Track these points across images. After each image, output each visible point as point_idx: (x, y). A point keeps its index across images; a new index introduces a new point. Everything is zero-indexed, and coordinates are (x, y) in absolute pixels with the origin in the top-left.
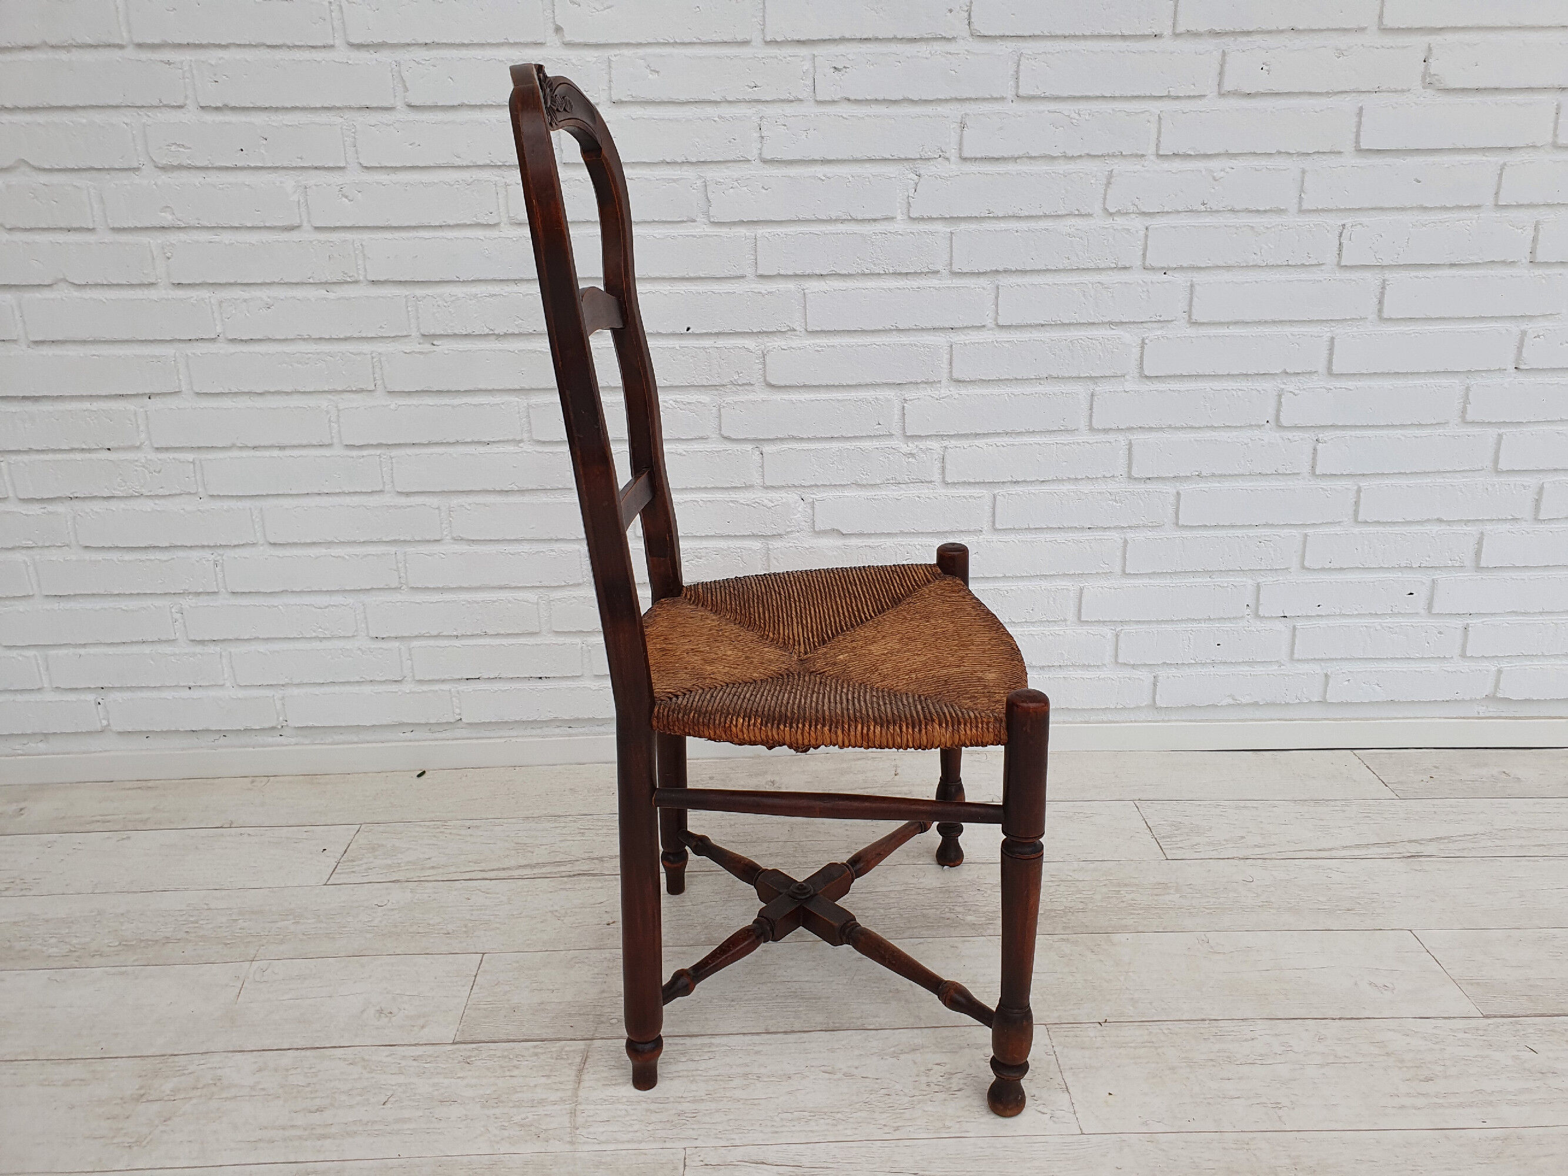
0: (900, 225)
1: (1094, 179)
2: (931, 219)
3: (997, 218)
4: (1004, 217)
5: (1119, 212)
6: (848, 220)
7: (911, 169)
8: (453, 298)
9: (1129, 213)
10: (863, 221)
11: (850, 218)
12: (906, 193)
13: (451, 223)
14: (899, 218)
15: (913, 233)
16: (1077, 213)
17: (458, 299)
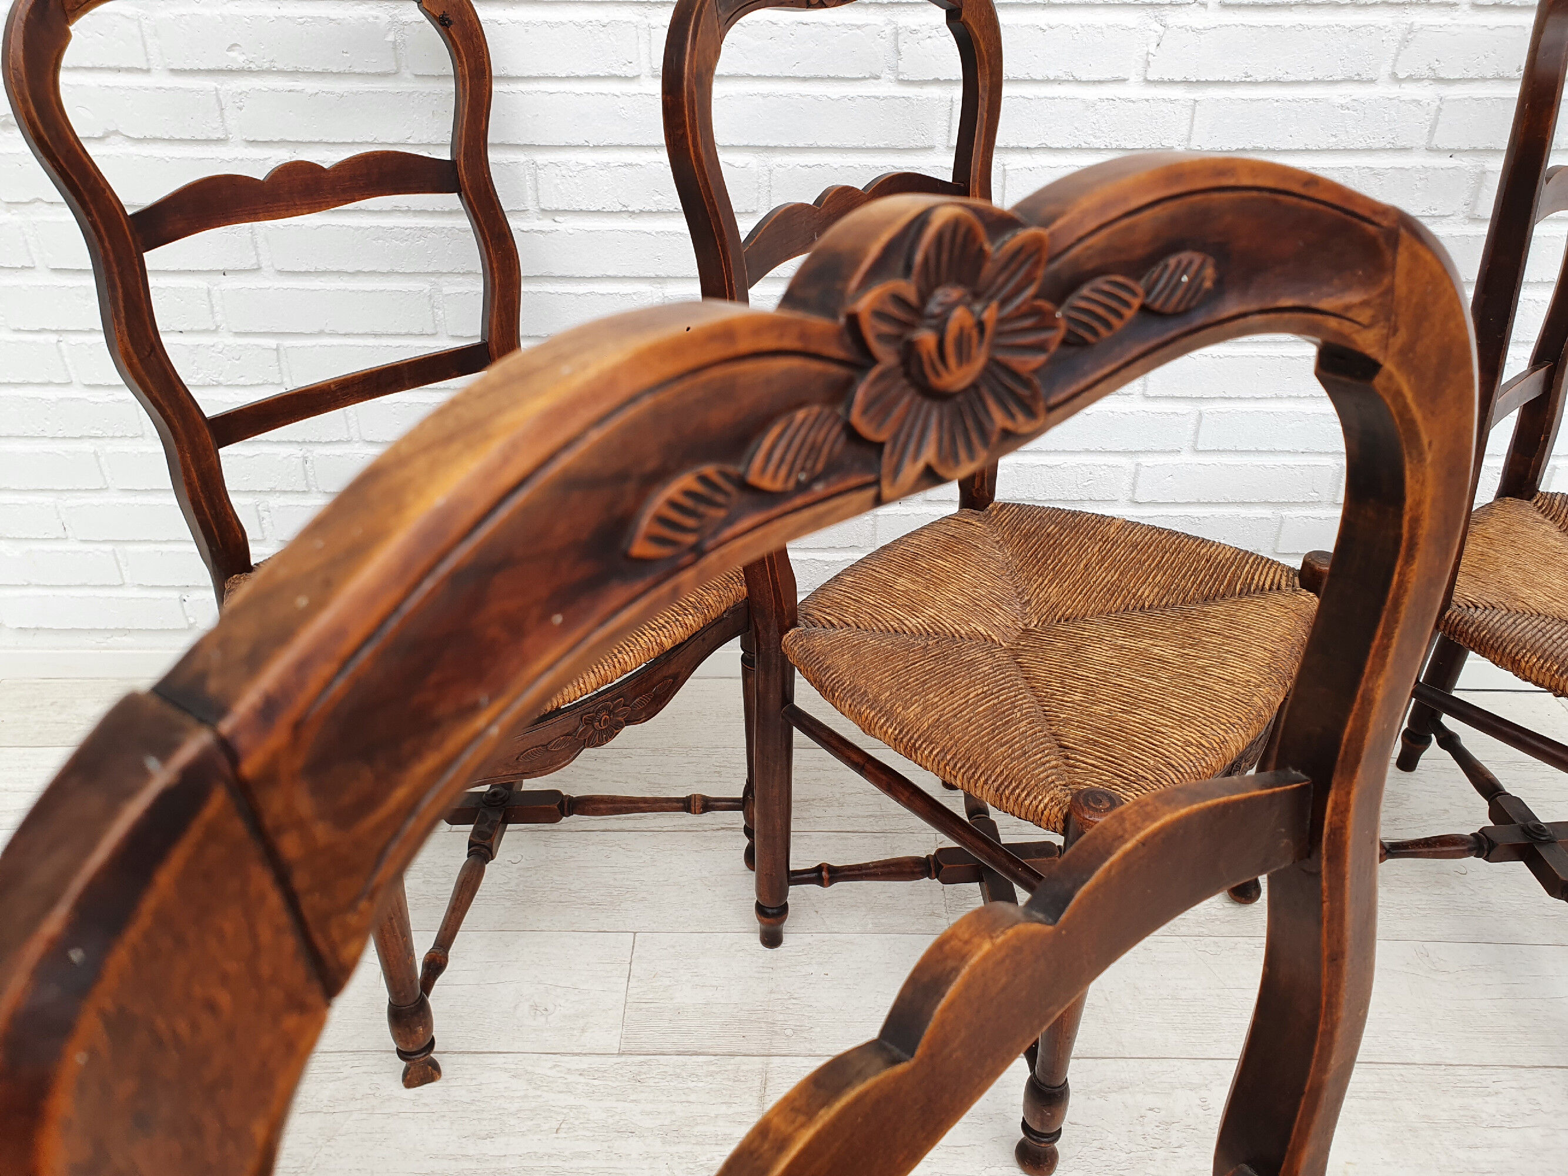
0: (1134, 90)
1: (1388, 34)
2: (1172, 82)
3: (1256, 83)
4: (1265, 83)
5: (1410, 79)
6: (1068, 81)
7: (1156, 17)
8: (581, 167)
9: (1423, 79)
10: (1087, 82)
11: (1071, 78)
12: (1146, 49)
13: (581, 73)
14: (1132, 79)
15: (1147, 100)
16: (1356, 78)
17: (586, 168)
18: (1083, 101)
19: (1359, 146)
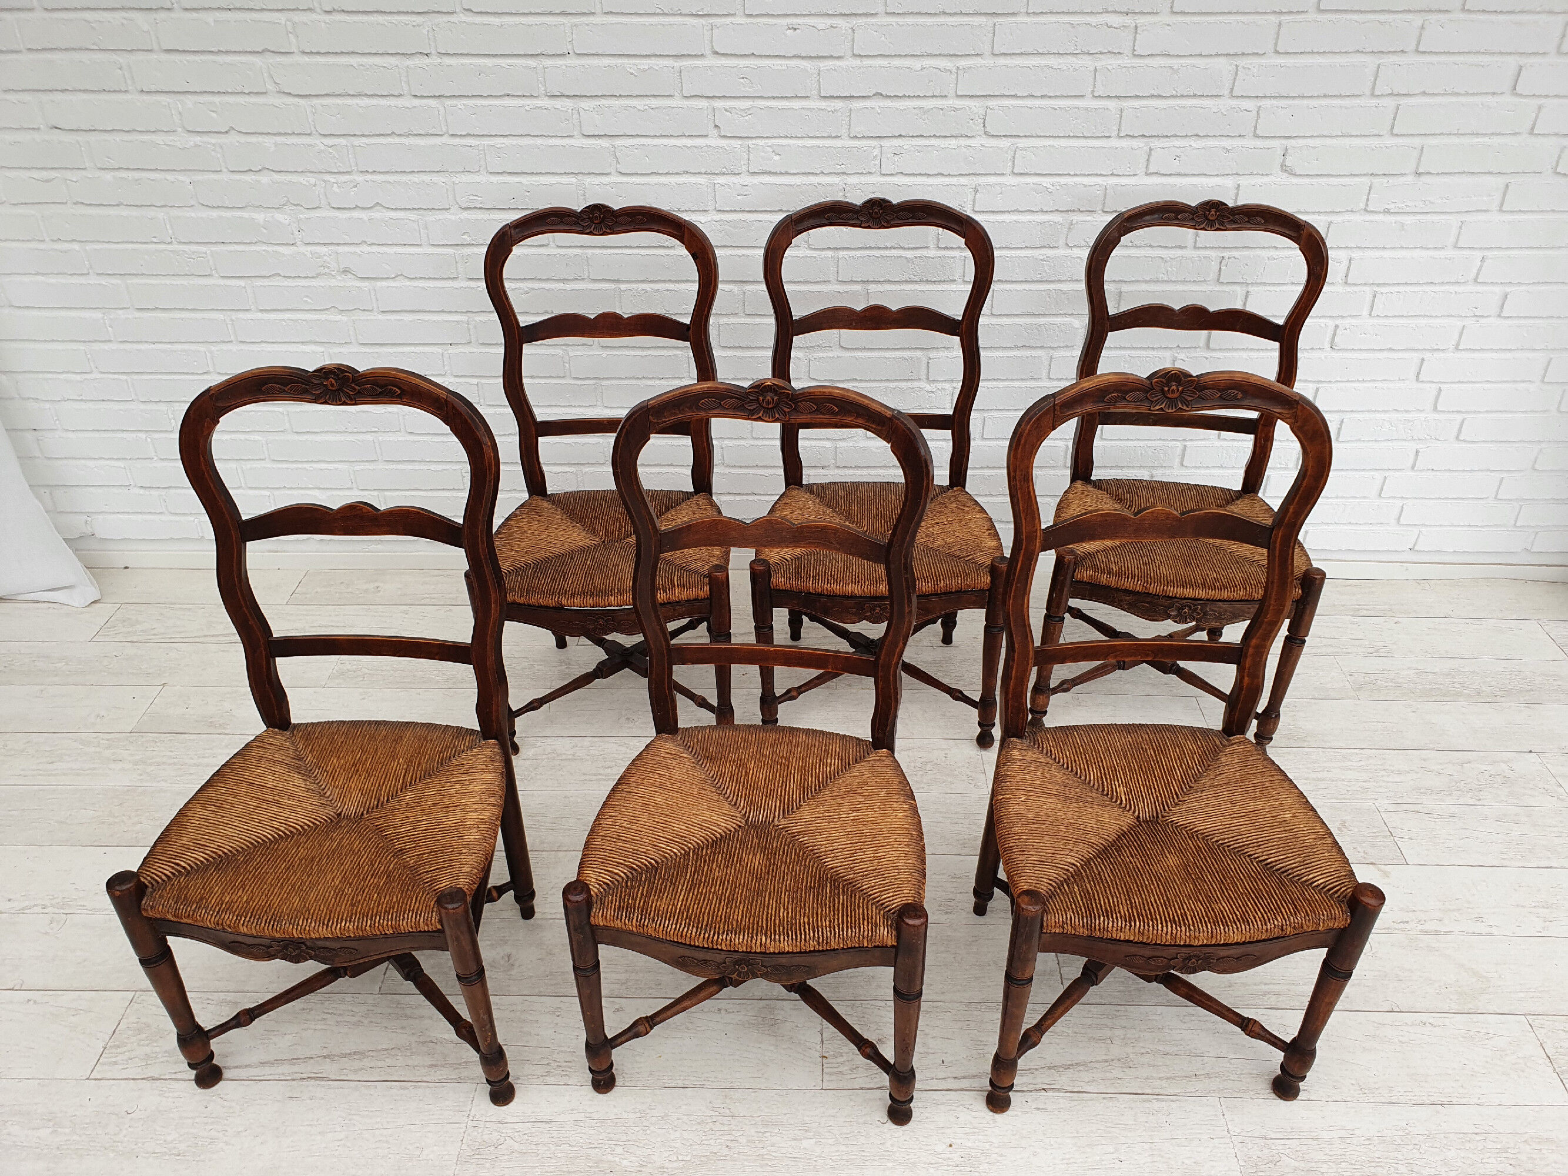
0: (931, 252)
1: (1061, 226)
5: (1075, 246)
6: (898, 248)
8: (644, 291)
10: (908, 248)
14: (930, 247)
15: (939, 257)
16: (1048, 246)
17: (647, 291)
18: (906, 258)
19: (1054, 279)
